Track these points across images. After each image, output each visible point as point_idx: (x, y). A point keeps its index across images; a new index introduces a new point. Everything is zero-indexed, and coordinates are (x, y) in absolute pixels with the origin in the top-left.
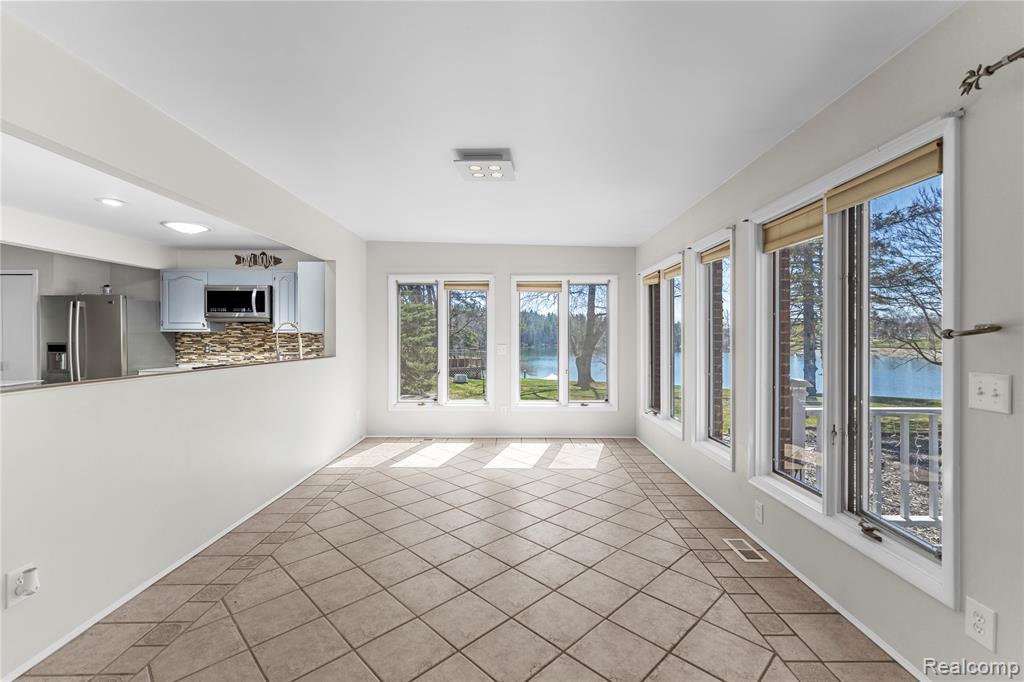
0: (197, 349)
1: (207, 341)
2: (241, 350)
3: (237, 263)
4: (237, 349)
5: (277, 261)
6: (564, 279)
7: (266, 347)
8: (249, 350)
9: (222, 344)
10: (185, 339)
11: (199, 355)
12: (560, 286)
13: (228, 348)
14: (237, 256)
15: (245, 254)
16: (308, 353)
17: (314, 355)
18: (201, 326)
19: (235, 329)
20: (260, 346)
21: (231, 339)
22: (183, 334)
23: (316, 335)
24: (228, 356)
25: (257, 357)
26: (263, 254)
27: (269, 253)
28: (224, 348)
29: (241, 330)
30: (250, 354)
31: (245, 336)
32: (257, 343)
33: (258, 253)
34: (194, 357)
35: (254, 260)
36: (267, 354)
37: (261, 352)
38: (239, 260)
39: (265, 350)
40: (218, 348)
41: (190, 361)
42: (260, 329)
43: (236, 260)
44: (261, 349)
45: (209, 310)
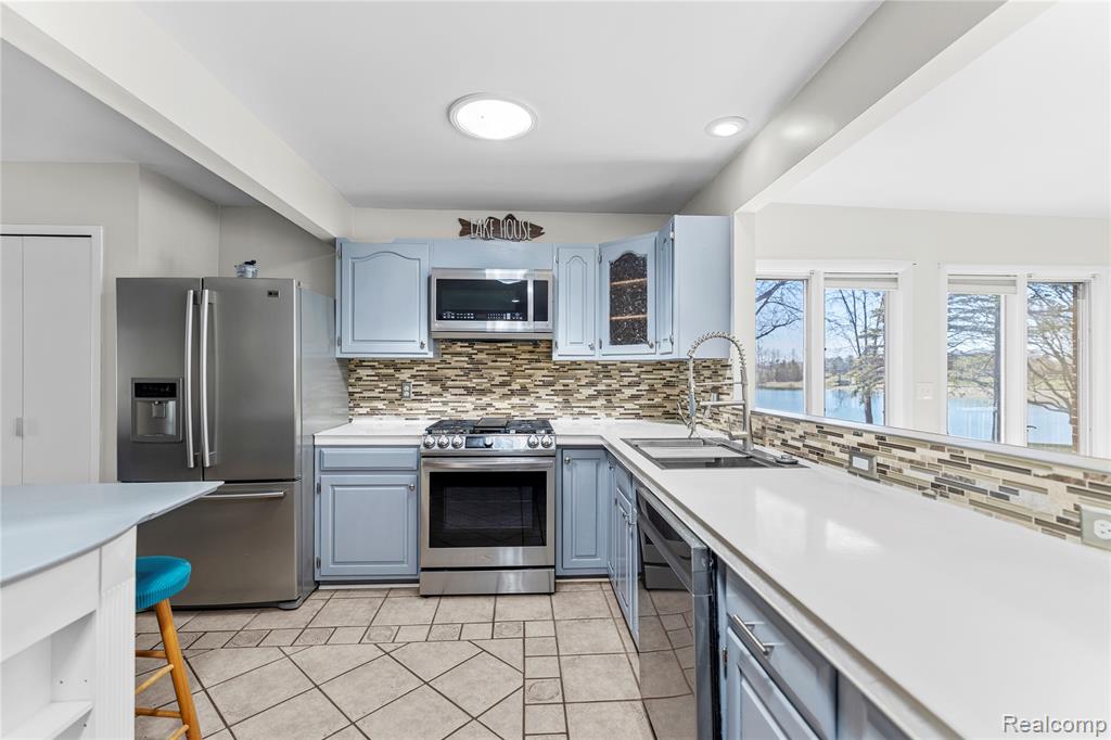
0: (385, 390)
1: (405, 375)
2: (470, 391)
3: (462, 234)
4: (462, 391)
5: (536, 231)
6: (1021, 273)
7: (515, 387)
8: (483, 392)
9: (433, 381)
10: (363, 373)
11: (391, 402)
12: (1014, 283)
13: (445, 389)
14: (460, 221)
15: (478, 217)
16: (591, 397)
17: (601, 401)
18: (415, 348)
19: (459, 354)
20: (503, 384)
21: (450, 373)
22: (361, 363)
23: (605, 366)
24: (445, 403)
25: (497, 404)
26: (511, 217)
27: (521, 216)
28: (437, 389)
29: (469, 356)
30: (486, 400)
31: (476, 367)
32: (498, 380)
33: (501, 216)
34: (380, 405)
35: (495, 228)
36: (515, 400)
37: (504, 396)
38: (467, 228)
39: (513, 393)
40: (427, 388)
41: (373, 412)
42: (504, 355)
43: (460, 227)
44: (505, 390)
45: (440, 317)
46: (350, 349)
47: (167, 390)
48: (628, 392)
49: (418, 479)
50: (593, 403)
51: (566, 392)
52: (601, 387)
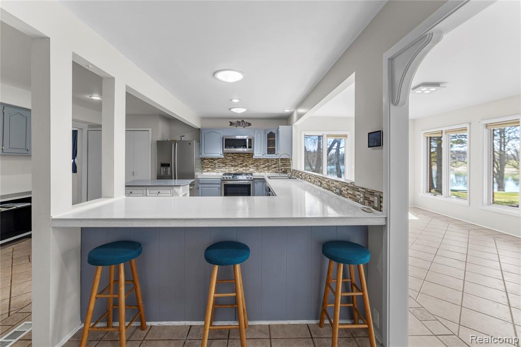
0: (211, 165)
1: (216, 162)
2: (232, 166)
3: (230, 125)
4: (230, 166)
5: (250, 124)
7: (244, 164)
8: (236, 166)
9: (223, 163)
10: (205, 161)
11: (212, 168)
13: (226, 165)
14: (230, 122)
15: (234, 121)
16: (264, 167)
17: (266, 168)
18: (219, 155)
19: (230, 156)
20: (241, 164)
21: (227, 161)
22: (205, 159)
23: (267, 159)
24: (226, 169)
25: (239, 169)
26: (243, 121)
27: (245, 121)
28: (224, 165)
29: (232, 157)
30: (236, 168)
31: (234, 159)
32: (240, 163)
33: (240, 121)
34: (210, 169)
35: (238, 124)
36: (244, 168)
37: (241, 167)
38: (231, 124)
39: (243, 166)
40: (221, 165)
41: (208, 171)
42: (241, 156)
43: (230, 124)
45: (225, 148)
46: (204, 155)
47: (168, 165)
48: (273, 166)
49: (221, 186)
50: (264, 169)
51: (257, 166)
52: (266, 165)
